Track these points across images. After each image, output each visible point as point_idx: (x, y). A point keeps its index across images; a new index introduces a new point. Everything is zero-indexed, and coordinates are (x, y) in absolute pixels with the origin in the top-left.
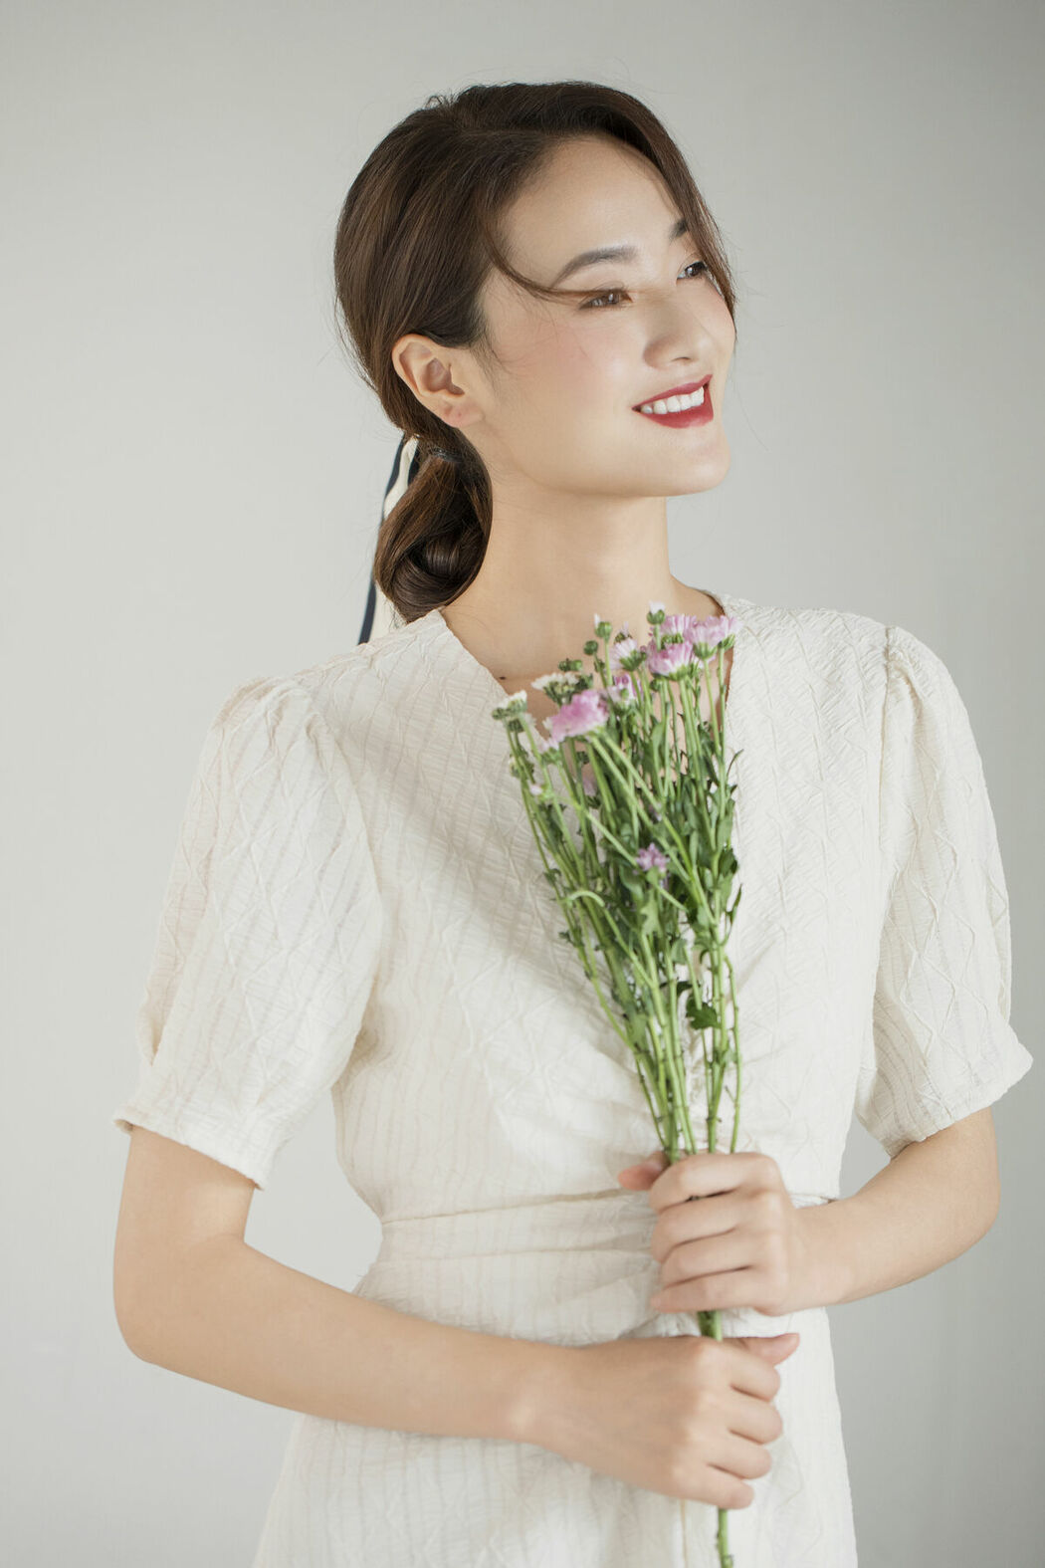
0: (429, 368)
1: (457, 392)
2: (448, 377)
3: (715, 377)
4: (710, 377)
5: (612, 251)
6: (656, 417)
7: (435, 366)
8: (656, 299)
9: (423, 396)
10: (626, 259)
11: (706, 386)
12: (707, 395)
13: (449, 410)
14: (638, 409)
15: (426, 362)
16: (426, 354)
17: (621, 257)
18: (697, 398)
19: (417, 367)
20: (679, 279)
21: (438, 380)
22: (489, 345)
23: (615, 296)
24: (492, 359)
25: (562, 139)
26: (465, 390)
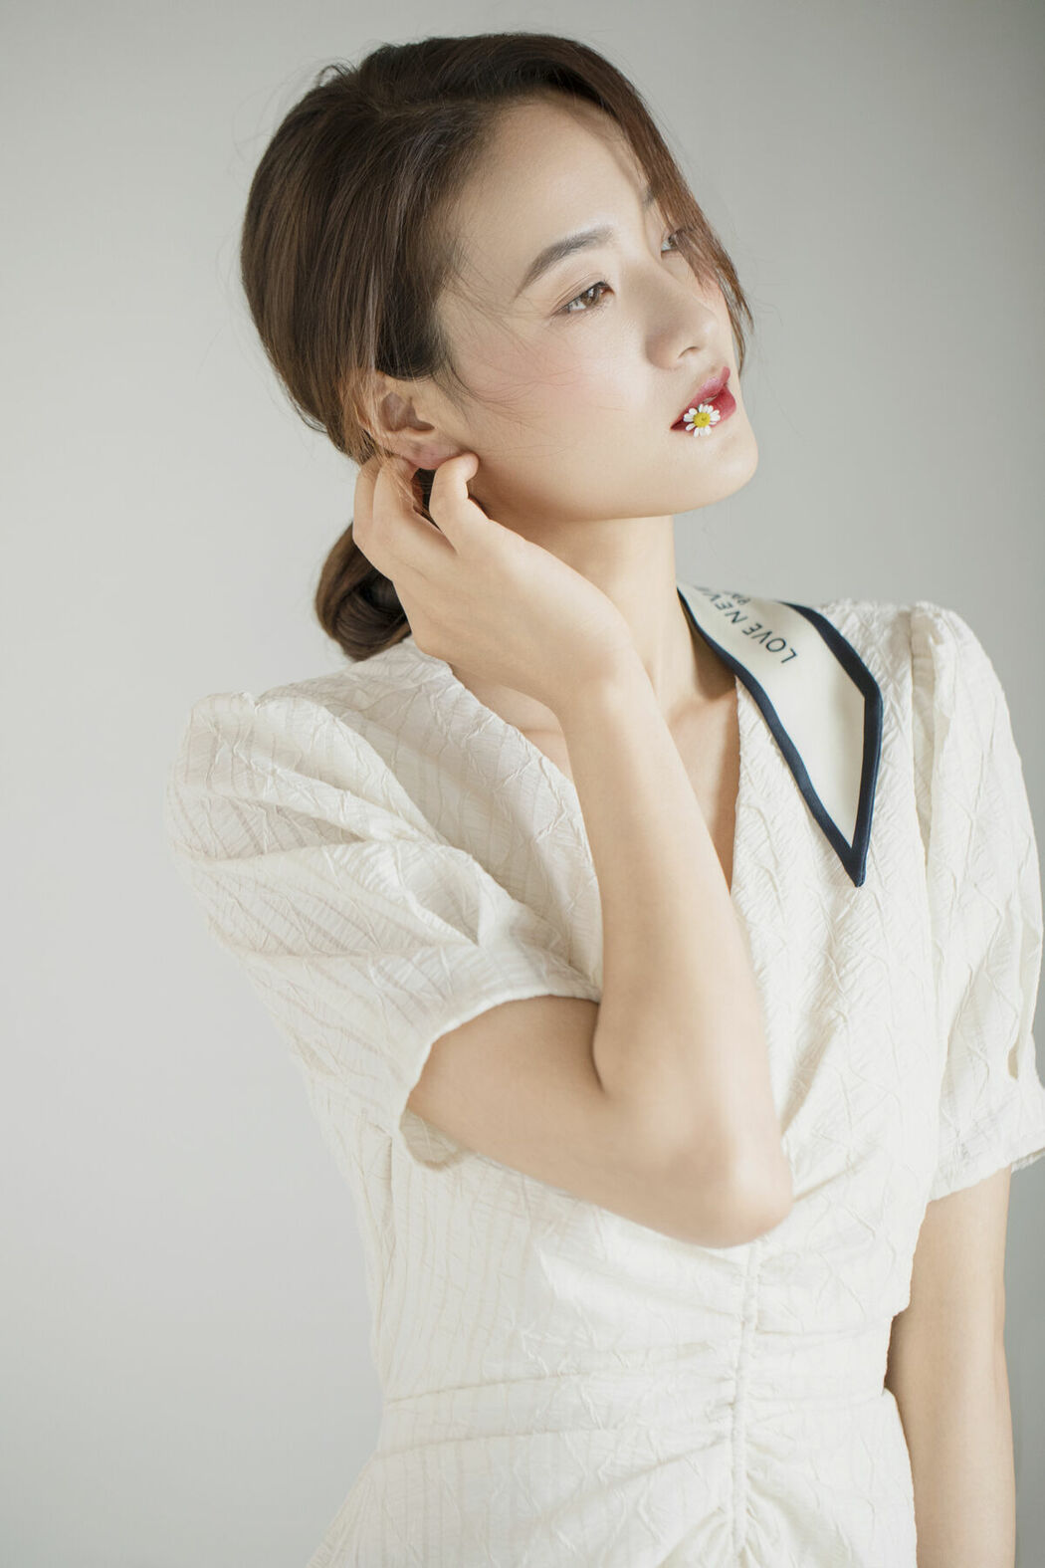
0: (387, 404)
1: (426, 428)
2: (410, 411)
5: (582, 236)
7: (392, 400)
10: (600, 242)
15: (381, 398)
17: (595, 242)
19: (373, 406)
20: (663, 252)
21: (397, 415)
22: (454, 371)
23: (595, 291)
24: (457, 388)
25: (500, 106)
26: (432, 422)
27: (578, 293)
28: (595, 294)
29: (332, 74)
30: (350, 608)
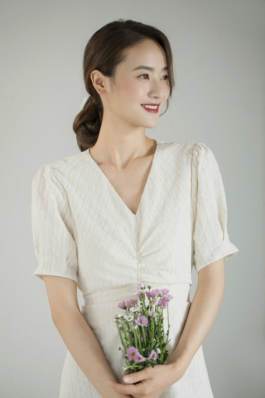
0: (98, 79)
1: (103, 87)
2: (102, 83)
3: (161, 105)
4: (160, 104)
6: (145, 108)
7: (100, 79)
8: (154, 82)
9: (95, 85)
11: (158, 106)
12: (158, 107)
13: (99, 90)
14: (142, 105)
15: (98, 77)
16: (98, 75)
18: (155, 107)
19: (96, 78)
20: (161, 79)
21: (100, 82)
22: (114, 79)
24: (113, 82)
26: (105, 87)
27: (143, 74)
28: (146, 76)
29: (121, 21)
30: (81, 128)
